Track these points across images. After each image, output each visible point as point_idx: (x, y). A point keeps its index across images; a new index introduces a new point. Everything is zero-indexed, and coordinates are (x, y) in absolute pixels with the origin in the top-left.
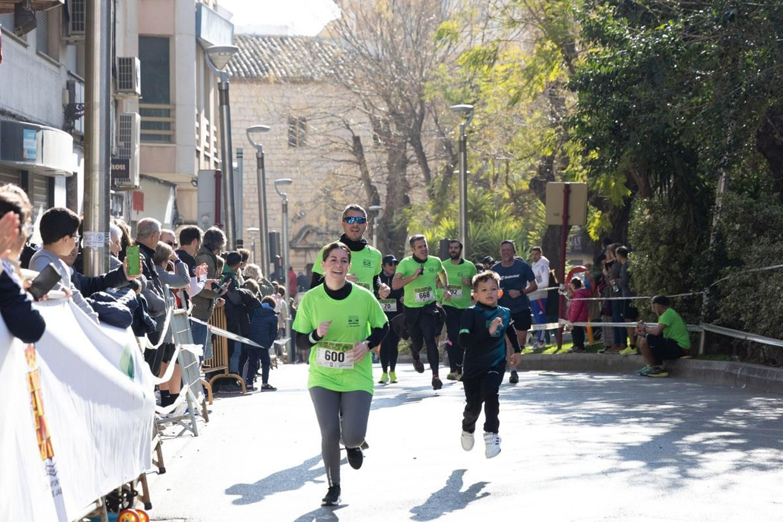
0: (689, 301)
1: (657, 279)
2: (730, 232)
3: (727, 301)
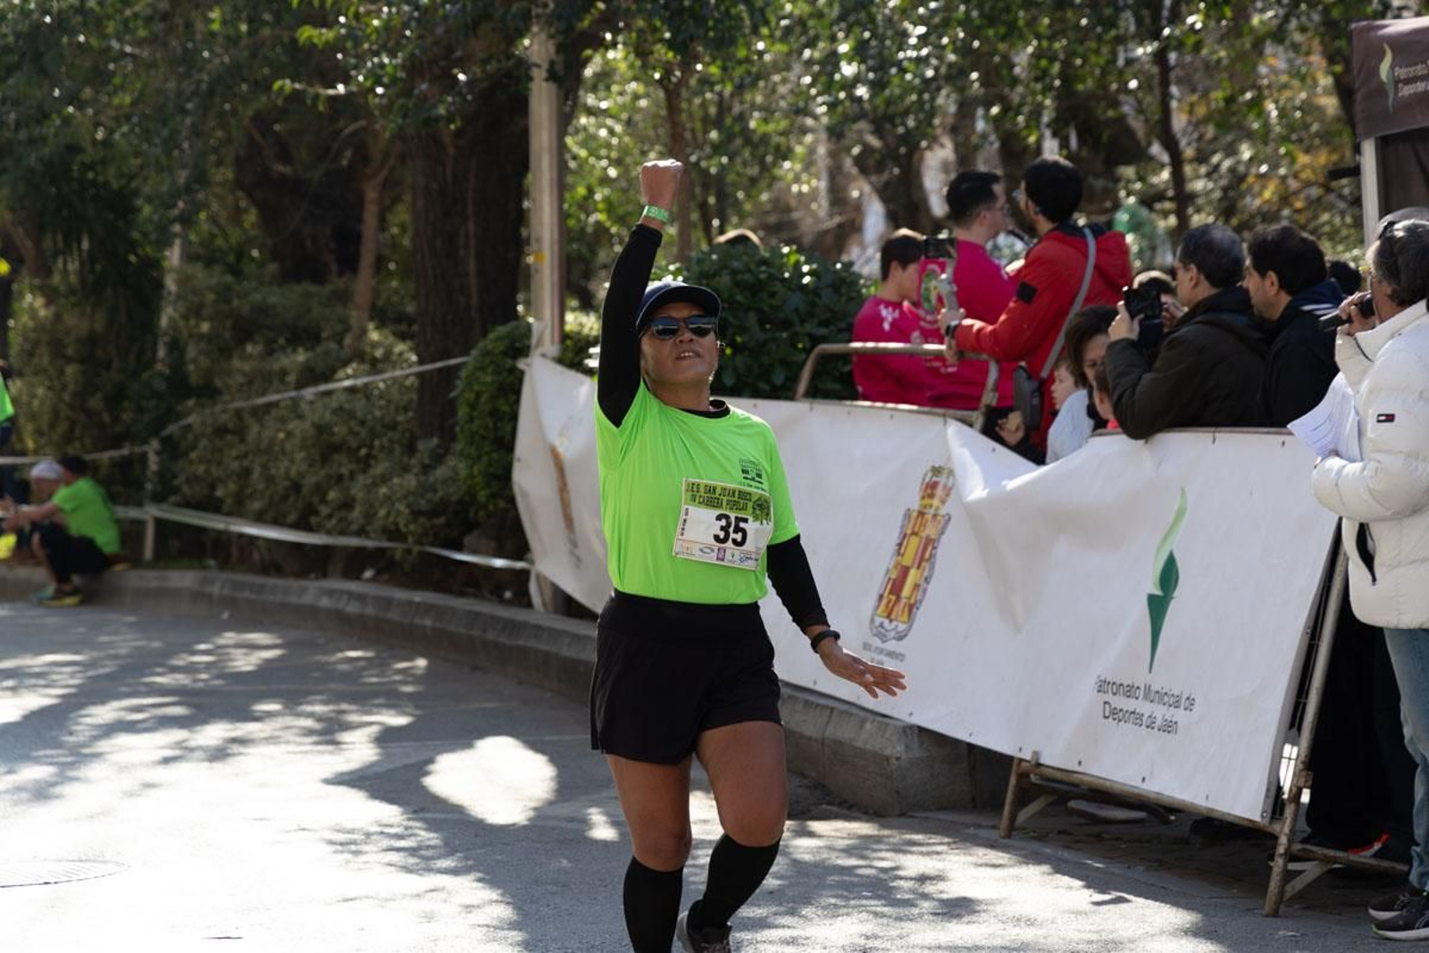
0: (125, 465)
1: (62, 427)
2: (191, 336)
3: (191, 462)
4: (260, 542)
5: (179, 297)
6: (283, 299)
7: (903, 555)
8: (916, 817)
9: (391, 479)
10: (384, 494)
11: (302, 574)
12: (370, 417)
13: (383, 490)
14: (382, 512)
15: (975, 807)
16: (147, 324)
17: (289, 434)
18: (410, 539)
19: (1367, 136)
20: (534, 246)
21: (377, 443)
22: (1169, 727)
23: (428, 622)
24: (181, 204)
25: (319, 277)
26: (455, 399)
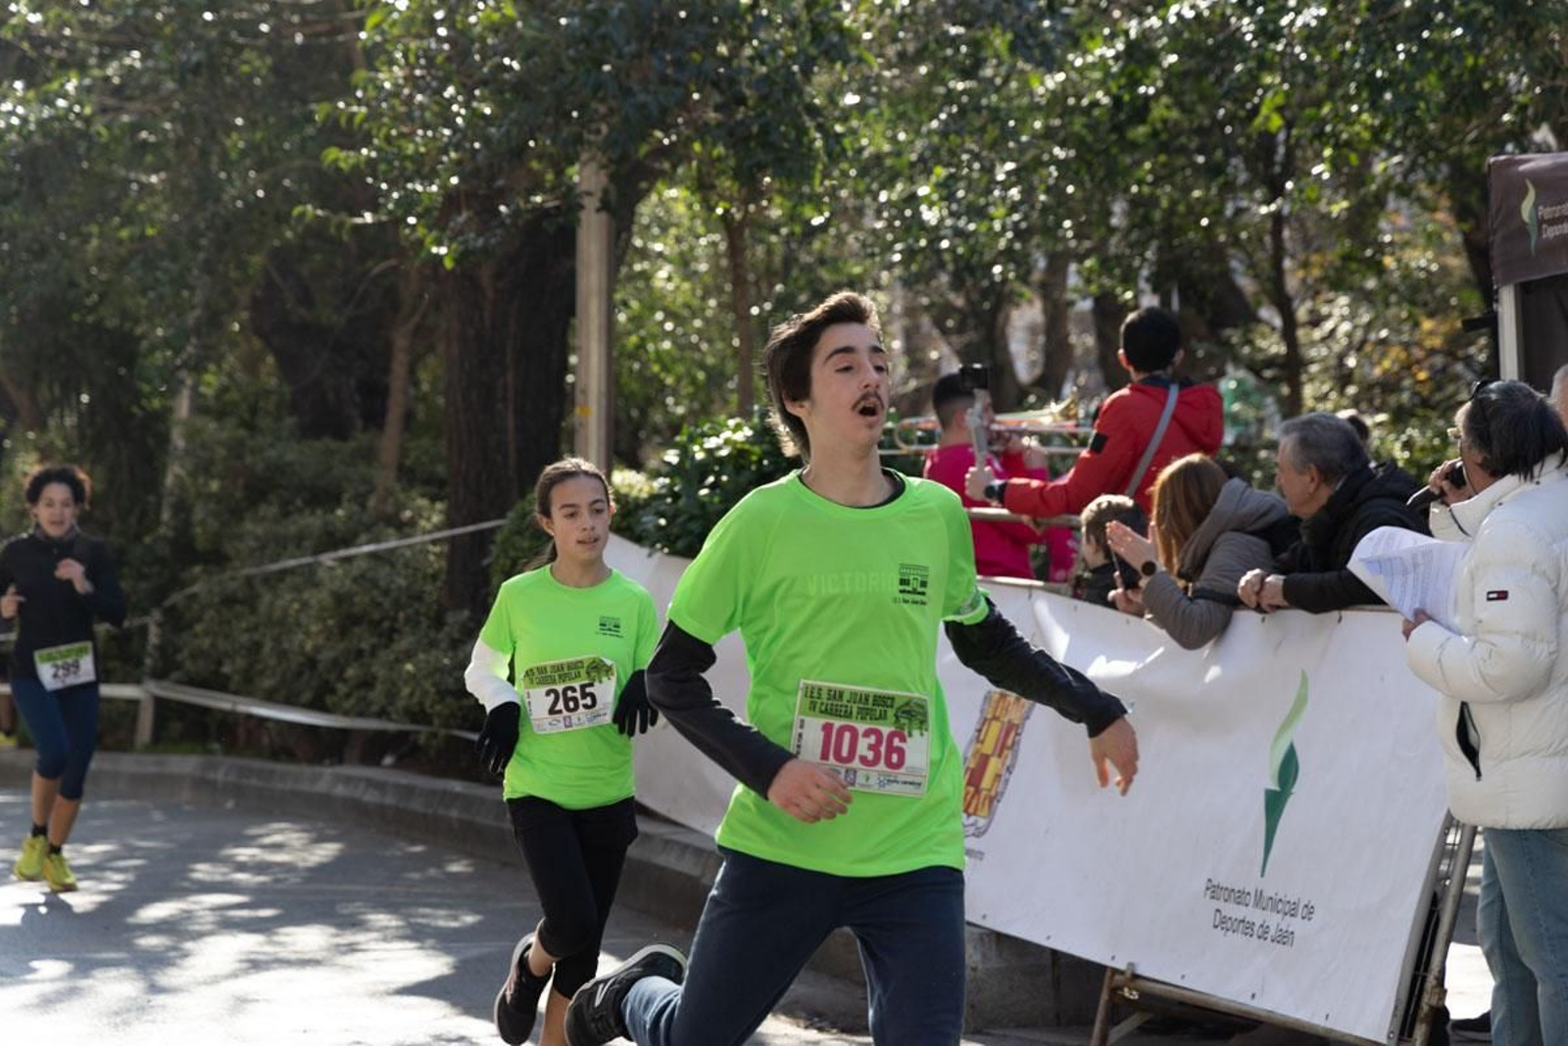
0: (124, 639)
2: (199, 495)
3: (196, 636)
4: (270, 725)
5: (187, 452)
6: (300, 455)
7: (982, 742)
8: (993, 1035)
9: (415, 654)
10: (408, 672)
11: (317, 759)
12: (393, 586)
13: (409, 667)
14: (406, 691)
15: (1059, 1024)
16: (153, 484)
17: (305, 605)
18: (436, 722)
19: (1505, 282)
20: (579, 397)
21: (401, 615)
22: (1284, 938)
23: (454, 813)
24: (190, 349)
25: (342, 434)
26: (488, 566)
